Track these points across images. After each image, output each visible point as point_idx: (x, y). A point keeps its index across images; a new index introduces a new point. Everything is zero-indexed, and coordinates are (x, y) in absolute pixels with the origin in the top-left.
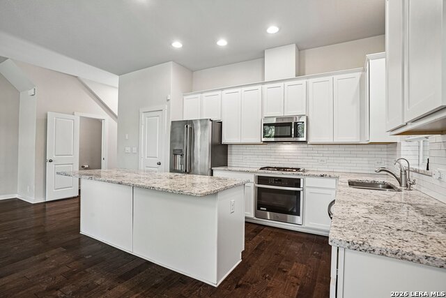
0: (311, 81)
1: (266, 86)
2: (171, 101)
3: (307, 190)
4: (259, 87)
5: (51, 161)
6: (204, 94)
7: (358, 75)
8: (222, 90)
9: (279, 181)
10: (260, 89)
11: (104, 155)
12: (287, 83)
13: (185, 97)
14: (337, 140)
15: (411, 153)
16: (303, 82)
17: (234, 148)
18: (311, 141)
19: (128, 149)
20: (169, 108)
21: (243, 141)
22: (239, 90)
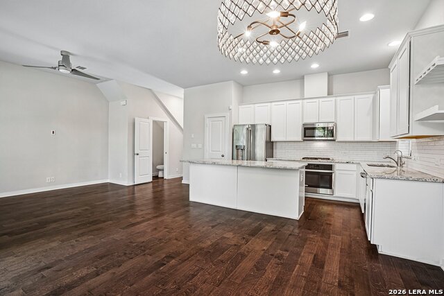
0: (338, 98)
1: (305, 101)
2: (233, 110)
3: (337, 172)
4: (300, 101)
5: (137, 154)
6: (256, 105)
7: (371, 96)
8: (271, 102)
9: (318, 166)
10: (301, 103)
11: (166, 149)
12: (321, 100)
13: (240, 107)
14: (356, 140)
15: (404, 148)
16: (333, 99)
17: (278, 144)
18: (338, 139)
19: (194, 145)
20: (231, 114)
21: (288, 140)
22: (284, 103)
